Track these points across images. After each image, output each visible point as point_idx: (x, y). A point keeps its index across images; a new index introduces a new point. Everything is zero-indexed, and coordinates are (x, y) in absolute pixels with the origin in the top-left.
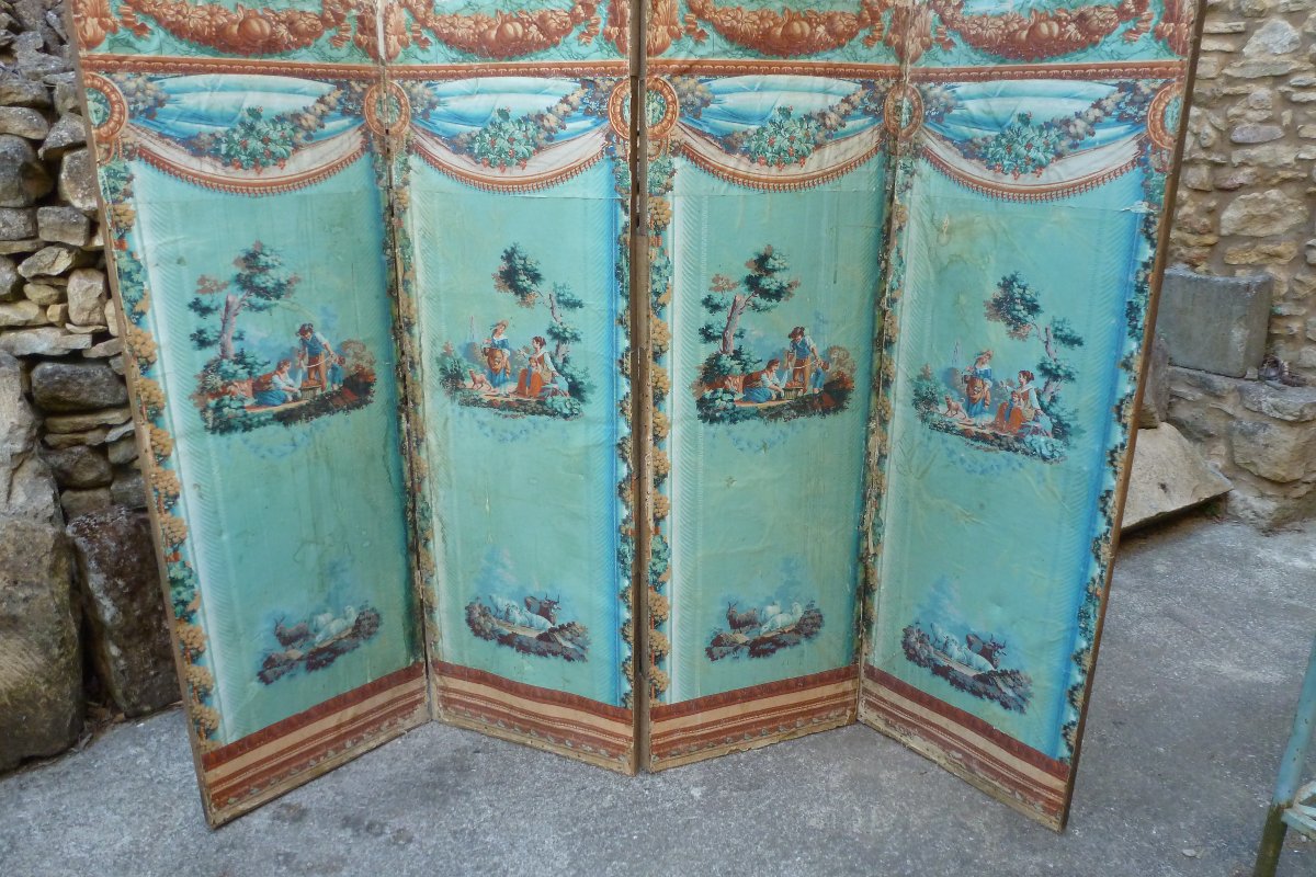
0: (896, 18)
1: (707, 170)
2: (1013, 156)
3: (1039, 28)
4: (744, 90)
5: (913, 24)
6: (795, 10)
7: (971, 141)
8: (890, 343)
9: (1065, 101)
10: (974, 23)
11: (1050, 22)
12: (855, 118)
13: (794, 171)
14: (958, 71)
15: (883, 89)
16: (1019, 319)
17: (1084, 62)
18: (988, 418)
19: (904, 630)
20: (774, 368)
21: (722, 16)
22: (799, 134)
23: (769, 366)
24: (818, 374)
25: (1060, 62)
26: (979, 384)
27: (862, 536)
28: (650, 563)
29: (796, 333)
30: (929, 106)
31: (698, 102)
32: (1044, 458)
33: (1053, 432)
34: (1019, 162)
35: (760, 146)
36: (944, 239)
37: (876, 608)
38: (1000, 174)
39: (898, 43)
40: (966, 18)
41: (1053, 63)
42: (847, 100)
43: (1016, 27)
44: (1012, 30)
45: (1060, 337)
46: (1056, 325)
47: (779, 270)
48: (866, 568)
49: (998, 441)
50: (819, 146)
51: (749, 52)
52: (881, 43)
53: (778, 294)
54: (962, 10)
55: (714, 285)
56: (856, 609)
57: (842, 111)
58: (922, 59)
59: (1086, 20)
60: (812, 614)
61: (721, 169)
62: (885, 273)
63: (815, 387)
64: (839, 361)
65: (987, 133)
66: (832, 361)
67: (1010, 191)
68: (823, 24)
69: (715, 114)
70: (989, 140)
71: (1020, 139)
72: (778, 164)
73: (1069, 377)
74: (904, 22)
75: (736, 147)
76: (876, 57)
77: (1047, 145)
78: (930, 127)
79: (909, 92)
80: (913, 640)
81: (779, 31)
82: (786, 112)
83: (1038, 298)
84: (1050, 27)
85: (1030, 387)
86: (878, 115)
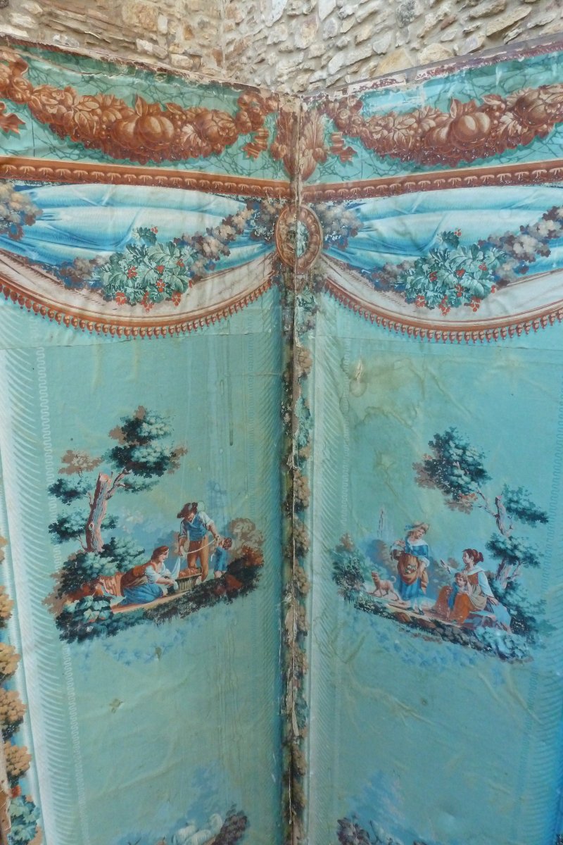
0: (281, 124)
1: (39, 312)
2: (439, 285)
3: (464, 123)
4: (87, 204)
5: (302, 134)
6: (151, 101)
7: (384, 269)
8: (301, 507)
9: (505, 213)
10: (378, 124)
11: (477, 114)
12: (240, 244)
13: (166, 311)
14: (361, 185)
15: (272, 210)
16: (460, 486)
17: (529, 161)
18: (427, 603)
19: (339, 821)
20: (162, 557)
21: (44, 99)
22: (170, 263)
23: (155, 556)
24: (218, 554)
25: (494, 164)
26: (413, 561)
27: (284, 719)
28: (11, 834)
29: (188, 511)
30: (328, 229)
31: (16, 218)
32: (502, 656)
33: (512, 625)
34: (447, 293)
35: (115, 279)
36: (358, 388)
37: (306, 793)
38: (424, 308)
39: (286, 155)
40: (367, 119)
41: (485, 166)
42: (228, 221)
43: (433, 124)
44: (427, 128)
45: (516, 511)
46: (510, 495)
47: (157, 436)
48: (292, 750)
49: (441, 631)
50: (197, 279)
51: (89, 152)
52: (266, 154)
53: (159, 467)
54: (361, 111)
55: (66, 465)
56: (284, 796)
57: (224, 235)
58: (316, 174)
59: (529, 105)
60: (235, 819)
61: (60, 311)
62: (290, 427)
63: (216, 570)
64: (244, 536)
65: (403, 259)
66: (234, 537)
67: (437, 328)
68: (191, 123)
69: (44, 235)
70: (407, 266)
71: (447, 264)
72: (143, 303)
73: (530, 560)
74: (292, 131)
75: (81, 280)
76: (260, 170)
77: (485, 269)
78: (331, 255)
79: (303, 214)
80: (351, 834)
81: (131, 127)
82: (149, 235)
83: (483, 461)
84: (477, 121)
85: (478, 569)
86: (269, 241)
